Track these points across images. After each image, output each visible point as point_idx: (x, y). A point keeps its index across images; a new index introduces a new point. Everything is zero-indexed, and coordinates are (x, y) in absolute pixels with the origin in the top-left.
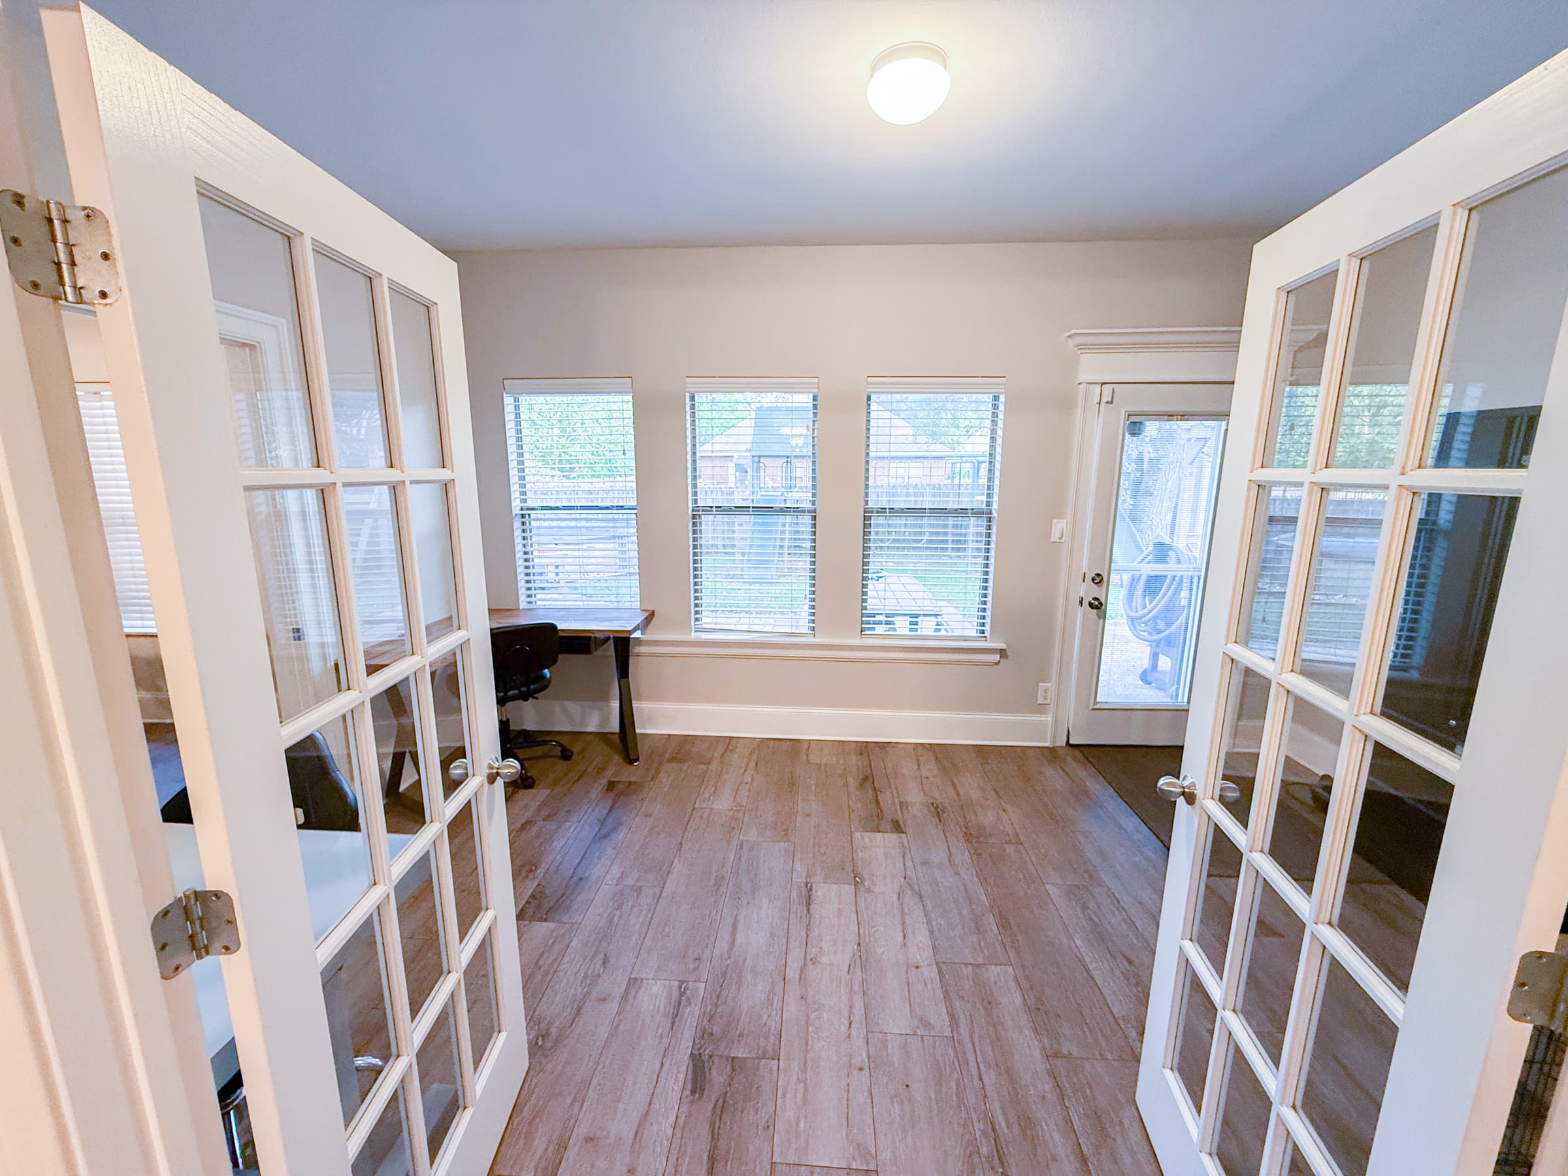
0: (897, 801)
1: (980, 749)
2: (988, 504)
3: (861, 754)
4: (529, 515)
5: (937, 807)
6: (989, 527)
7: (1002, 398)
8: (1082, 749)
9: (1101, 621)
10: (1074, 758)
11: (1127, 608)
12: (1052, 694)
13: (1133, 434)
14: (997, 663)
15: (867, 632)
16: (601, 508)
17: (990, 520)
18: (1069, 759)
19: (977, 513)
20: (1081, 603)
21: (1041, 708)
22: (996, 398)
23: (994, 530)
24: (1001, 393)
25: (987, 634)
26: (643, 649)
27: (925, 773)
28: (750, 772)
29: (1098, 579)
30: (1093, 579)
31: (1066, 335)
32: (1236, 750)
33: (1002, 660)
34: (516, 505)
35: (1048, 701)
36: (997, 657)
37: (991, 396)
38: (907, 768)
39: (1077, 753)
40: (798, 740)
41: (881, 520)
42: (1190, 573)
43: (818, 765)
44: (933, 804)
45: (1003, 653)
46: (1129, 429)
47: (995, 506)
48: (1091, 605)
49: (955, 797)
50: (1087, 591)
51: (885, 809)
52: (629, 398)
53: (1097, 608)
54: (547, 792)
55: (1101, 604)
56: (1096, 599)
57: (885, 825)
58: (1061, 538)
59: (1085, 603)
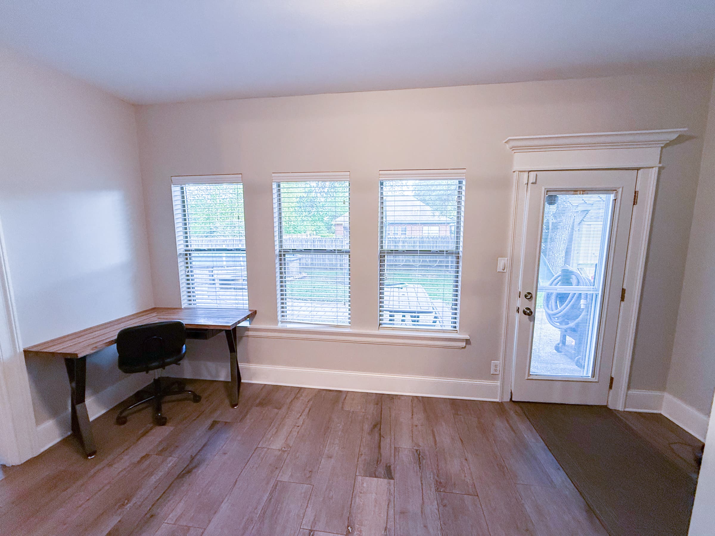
0: (393, 446)
1: (453, 402)
2: (457, 248)
3: (377, 404)
4: (190, 254)
5: (419, 455)
6: (458, 262)
7: (464, 183)
8: (521, 404)
9: (532, 323)
10: (516, 412)
11: (546, 307)
12: (500, 368)
13: (550, 203)
14: (465, 347)
15: (383, 326)
16: (228, 250)
17: (458, 258)
18: (512, 413)
19: (449, 253)
20: (518, 311)
21: (493, 377)
22: (460, 182)
23: (461, 264)
24: (463, 179)
25: (458, 329)
26: (250, 333)
27: (416, 422)
28: (303, 417)
29: (529, 296)
30: (526, 296)
31: (504, 141)
32: (627, 410)
33: (467, 346)
34: (181, 248)
35: (497, 373)
36: (464, 344)
37: (458, 181)
38: (405, 417)
39: (518, 408)
40: (340, 391)
41: (392, 258)
42: (591, 292)
43: (349, 412)
44: (417, 451)
45: (468, 342)
46: (548, 200)
47: (461, 249)
48: (525, 313)
49: (433, 444)
50: (521, 303)
51: (383, 454)
52: (241, 186)
53: (529, 315)
54: (172, 428)
55: (532, 312)
56: (528, 309)
57: (381, 470)
58: (503, 270)
59: (521, 311)
